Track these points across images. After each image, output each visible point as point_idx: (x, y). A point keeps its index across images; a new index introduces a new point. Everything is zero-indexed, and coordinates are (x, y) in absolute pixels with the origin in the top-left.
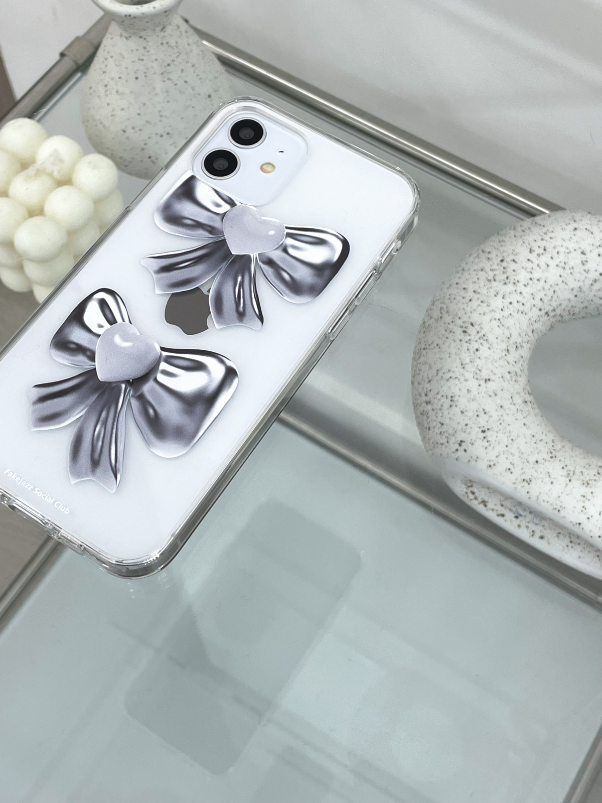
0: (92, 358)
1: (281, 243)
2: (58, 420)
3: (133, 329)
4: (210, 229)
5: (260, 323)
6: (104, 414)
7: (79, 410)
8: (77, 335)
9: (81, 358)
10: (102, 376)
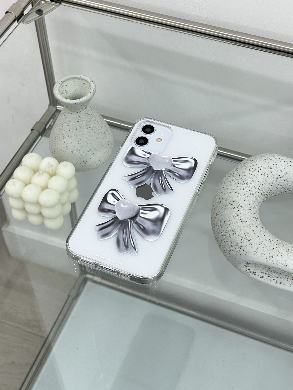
0: (115, 213)
1: (172, 164)
2: (109, 235)
3: (126, 201)
4: (144, 163)
5: (172, 191)
6: (125, 231)
7: (115, 231)
8: (107, 206)
9: (111, 214)
10: (120, 218)
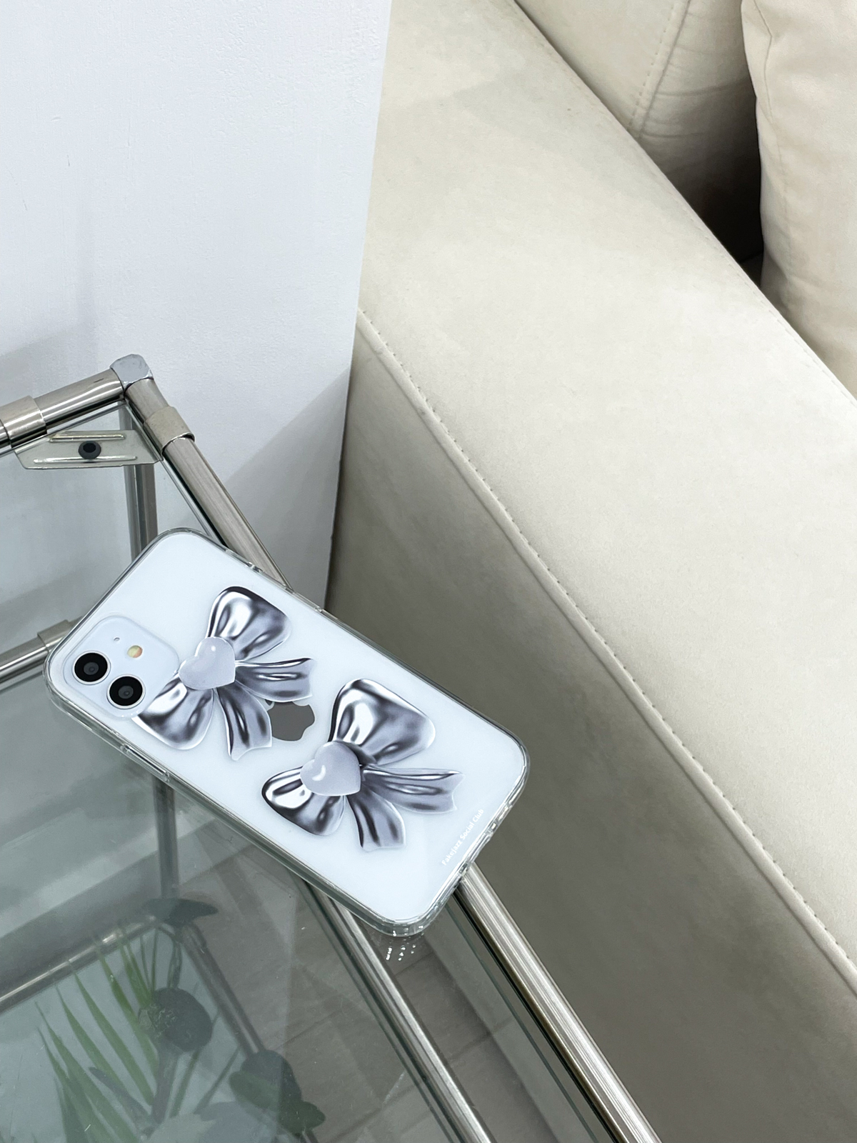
1: (226, 641)
2: (396, 823)
3: (309, 765)
4: (203, 701)
5: (309, 661)
6: (393, 787)
7: (388, 807)
8: (311, 813)
9: (335, 808)
10: (355, 789)
